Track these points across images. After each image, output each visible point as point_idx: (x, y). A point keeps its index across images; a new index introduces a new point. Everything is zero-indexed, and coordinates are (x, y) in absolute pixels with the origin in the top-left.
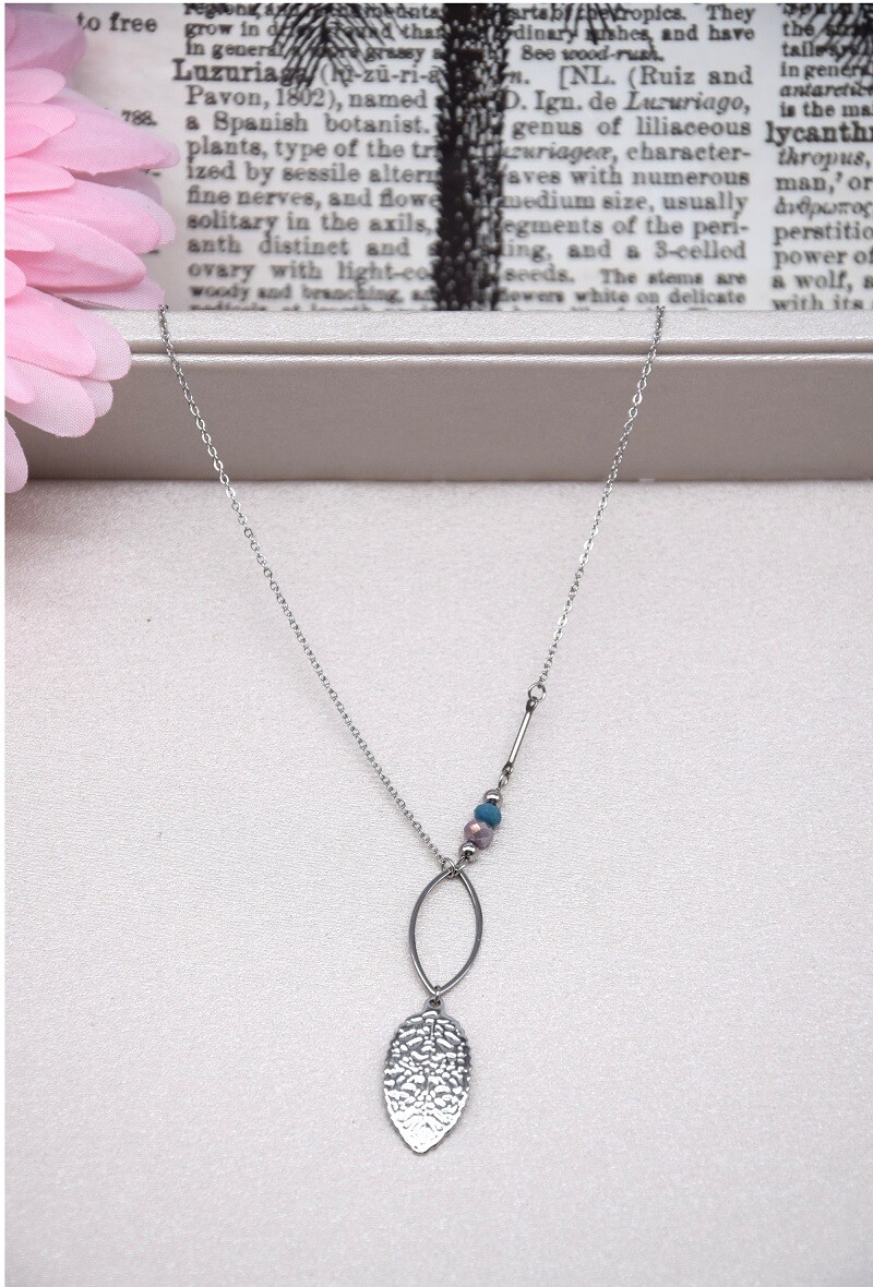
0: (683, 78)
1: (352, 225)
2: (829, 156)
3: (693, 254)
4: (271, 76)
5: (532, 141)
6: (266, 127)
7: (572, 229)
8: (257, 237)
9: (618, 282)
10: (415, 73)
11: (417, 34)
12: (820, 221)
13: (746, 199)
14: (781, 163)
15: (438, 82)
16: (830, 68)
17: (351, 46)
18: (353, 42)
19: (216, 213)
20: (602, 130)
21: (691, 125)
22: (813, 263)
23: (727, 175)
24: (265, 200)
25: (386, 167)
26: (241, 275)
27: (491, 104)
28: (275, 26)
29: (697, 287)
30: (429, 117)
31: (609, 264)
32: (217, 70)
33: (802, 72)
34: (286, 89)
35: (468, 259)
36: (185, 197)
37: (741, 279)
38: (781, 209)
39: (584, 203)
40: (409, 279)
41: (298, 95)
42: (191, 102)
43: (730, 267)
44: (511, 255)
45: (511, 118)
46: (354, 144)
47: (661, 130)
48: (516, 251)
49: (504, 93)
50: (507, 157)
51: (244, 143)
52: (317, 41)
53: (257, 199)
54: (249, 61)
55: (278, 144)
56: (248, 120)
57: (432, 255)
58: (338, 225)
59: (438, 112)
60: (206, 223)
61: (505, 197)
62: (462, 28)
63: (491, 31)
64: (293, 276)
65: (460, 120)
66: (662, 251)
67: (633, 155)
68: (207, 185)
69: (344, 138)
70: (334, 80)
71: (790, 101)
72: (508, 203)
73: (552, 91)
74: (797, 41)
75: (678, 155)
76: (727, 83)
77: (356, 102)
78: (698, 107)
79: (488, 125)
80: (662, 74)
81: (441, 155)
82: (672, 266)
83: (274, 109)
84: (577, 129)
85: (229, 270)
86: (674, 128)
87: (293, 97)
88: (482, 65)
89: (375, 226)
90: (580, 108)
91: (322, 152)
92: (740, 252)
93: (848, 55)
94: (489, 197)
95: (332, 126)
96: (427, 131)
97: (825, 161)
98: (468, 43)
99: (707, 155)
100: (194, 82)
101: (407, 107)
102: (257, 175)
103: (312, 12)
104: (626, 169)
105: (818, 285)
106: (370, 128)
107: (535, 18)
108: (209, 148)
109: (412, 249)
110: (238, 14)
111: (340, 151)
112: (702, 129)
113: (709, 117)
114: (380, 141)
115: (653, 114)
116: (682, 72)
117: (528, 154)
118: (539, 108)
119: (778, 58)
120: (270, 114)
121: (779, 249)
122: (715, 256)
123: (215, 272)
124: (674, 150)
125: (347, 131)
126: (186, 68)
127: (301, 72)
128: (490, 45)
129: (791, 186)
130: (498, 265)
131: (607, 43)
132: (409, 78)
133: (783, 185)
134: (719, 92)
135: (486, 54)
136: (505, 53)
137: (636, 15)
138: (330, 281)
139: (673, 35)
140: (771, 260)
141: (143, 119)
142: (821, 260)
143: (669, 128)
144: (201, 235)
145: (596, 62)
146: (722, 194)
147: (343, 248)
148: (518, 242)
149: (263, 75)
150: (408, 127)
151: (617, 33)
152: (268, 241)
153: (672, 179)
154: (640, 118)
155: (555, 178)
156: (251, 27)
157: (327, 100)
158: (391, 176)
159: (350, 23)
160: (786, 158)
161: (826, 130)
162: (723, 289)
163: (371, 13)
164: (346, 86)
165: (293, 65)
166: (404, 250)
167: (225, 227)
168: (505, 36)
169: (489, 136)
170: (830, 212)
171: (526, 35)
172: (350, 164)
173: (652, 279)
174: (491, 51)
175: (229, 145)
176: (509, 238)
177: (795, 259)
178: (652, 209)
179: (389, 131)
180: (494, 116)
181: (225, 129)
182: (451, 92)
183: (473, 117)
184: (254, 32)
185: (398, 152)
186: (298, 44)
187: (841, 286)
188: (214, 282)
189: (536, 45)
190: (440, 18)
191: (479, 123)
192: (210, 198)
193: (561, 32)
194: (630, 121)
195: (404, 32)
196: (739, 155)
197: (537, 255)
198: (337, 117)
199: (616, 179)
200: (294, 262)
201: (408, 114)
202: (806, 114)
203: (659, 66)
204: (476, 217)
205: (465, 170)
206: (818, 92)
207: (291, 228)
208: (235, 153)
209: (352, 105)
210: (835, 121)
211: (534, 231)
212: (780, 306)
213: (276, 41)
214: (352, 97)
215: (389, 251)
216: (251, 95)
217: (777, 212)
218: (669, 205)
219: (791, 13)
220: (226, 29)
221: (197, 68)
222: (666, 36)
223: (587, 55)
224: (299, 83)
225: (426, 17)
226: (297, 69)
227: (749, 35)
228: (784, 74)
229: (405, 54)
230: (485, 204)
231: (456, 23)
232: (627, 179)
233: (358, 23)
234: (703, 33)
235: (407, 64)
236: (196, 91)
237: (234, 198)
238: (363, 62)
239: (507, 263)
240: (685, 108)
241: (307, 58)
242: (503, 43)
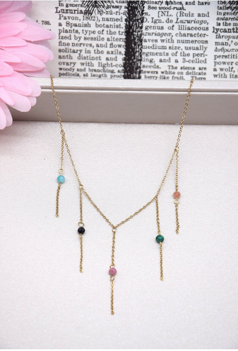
0: (191, 15)
1: (102, 52)
2: (229, 36)
3: (192, 62)
4: (81, 12)
5: (150, 31)
6: (80, 26)
7: (161, 54)
8: (77, 55)
9: (172, 69)
11: (120, 2)
12: (226, 54)
13: (207, 47)
14: (216, 38)
15: (126, 15)
16: (230, 13)
17: (103, 5)
19: (66, 48)
20: (169, 28)
21: (193, 27)
22: (224, 65)
23: (202, 41)
24: (79, 45)
25: (111, 37)
26: (72, 65)
27: (140, 21)
29: (194, 71)
30: (123, 24)
31: (170, 64)
32: (67, 10)
33: (223, 14)
34: (85, 16)
35: (133, 62)
36: (58, 44)
37: (205, 68)
38: (216, 50)
39: (164, 48)
40: (117, 67)
41: (88, 18)
42: (60, 19)
43: (202, 65)
44: (144, 61)
45: (145, 25)
46: (103, 31)
47: (185, 29)
48: (145, 60)
49: (143, 18)
50: (143, 35)
51: (74, 30)
52: (94, 3)
53: (77, 45)
54: (75, 8)
55: (83, 30)
56: (75, 24)
57: (123, 61)
58: (98, 52)
59: (126, 23)
60: (63, 51)
64: (86, 65)
65: (131, 25)
66: (184, 61)
67: (177, 35)
68: (64, 41)
69: (101, 29)
70: (98, 14)
71: (219, 22)
72: (144, 47)
73: (156, 18)
74: (221, 6)
75: (189, 35)
76: (202, 16)
77: (104, 20)
78: (195, 23)
79: (139, 26)
80: (185, 14)
81: (126, 34)
82: (187, 65)
83: (82, 21)
84: (162, 28)
85: (69, 64)
86: (188, 28)
88: (137, 10)
89: (108, 53)
91: (94, 33)
92: (205, 61)
93: (235, 10)
94: (139, 46)
95: (97, 26)
97: (228, 38)
98: (134, 5)
99: (197, 35)
100: (61, 13)
101: (117, 21)
102: (77, 38)
104: (175, 39)
105: (226, 71)
106: (107, 26)
108: (65, 31)
109: (118, 59)
111: (99, 33)
112: (196, 28)
113: (197, 25)
114: (110, 30)
115: (183, 24)
116: (191, 13)
117: (149, 34)
118: (152, 22)
119: (216, 10)
120: (81, 22)
121: (215, 61)
122: (198, 62)
123: (65, 64)
124: (188, 34)
125: (101, 27)
126: (59, 10)
127: (89, 11)
128: (140, 5)
129: (219, 44)
130: (141, 64)
131: (171, 5)
132: (118, 13)
133: (217, 44)
134: (201, 19)
135: (138, 7)
136: (144, 7)
138: (96, 67)
139: (188, 3)
140: (214, 63)
141: (47, 23)
142: (226, 64)
144: (62, 54)
145: (168, 10)
146: (200, 46)
147: (100, 58)
148: (146, 58)
149: (79, 12)
150: (117, 26)
151: (173, 3)
152: (80, 56)
153: (187, 42)
154: (179, 26)
155: (156, 41)
157: (96, 19)
158: (113, 40)
160: (218, 37)
161: (229, 29)
162: (201, 71)
164: (101, 15)
165: (87, 10)
166: (116, 59)
167: (68, 52)
168: (144, 3)
169: (139, 29)
170: (229, 51)
171: (149, 3)
172: (102, 36)
173: (181, 68)
174: (140, 7)
175: (70, 30)
176: (144, 56)
177: (220, 63)
178: (182, 49)
179: (112, 27)
180: (140, 24)
181: (69, 26)
182: (129, 17)
183: (135, 24)
184: (77, 1)
185: (115, 33)
186: (89, 4)
187: (232, 71)
188: (65, 67)
189: (152, 5)
191: (136, 26)
192: (64, 44)
193: (159, 2)
194: (176, 26)
196: (205, 36)
197: (151, 61)
198: (98, 23)
199: (173, 41)
200: (86, 62)
201: (117, 23)
202: (223, 25)
203: (185, 12)
204: (135, 51)
205: (132, 38)
206: (227, 19)
207: (86, 53)
208: (71, 32)
210: (231, 27)
211: (150, 55)
212: (215, 76)
213: (83, 3)
214: (103, 18)
215: (112, 59)
216: (76, 17)
217: (215, 51)
218: (186, 48)
221: (62, 10)
223: (165, 8)
224: (89, 14)
227: (209, 4)
228: (218, 14)
229: (117, 7)
230: (137, 47)
232: (175, 41)
234: (196, 3)
235: (117, 10)
236: (61, 16)
237: (71, 45)
238: (106, 9)
239: (143, 63)
240: (191, 23)
241: (91, 8)
242: (143, 5)
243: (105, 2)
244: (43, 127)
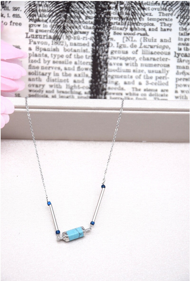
0: (154, 40)
1: (70, 75)
3: (155, 84)
4: (50, 38)
5: (115, 55)
6: (49, 50)
7: (125, 77)
8: (45, 78)
9: (136, 90)
10: (86, 38)
11: (87, 28)
12: (187, 77)
13: (169, 71)
14: (178, 62)
15: (92, 40)
17: (70, 30)
19: (35, 71)
20: (133, 53)
21: (156, 52)
22: (185, 87)
23: (164, 65)
24: (48, 68)
25: (79, 61)
26: (41, 87)
27: (106, 46)
28: (51, 25)
29: (156, 92)
30: (90, 49)
31: (134, 86)
32: (37, 36)
33: (184, 40)
34: (54, 41)
35: (99, 84)
36: (28, 67)
37: (167, 91)
38: (178, 73)
39: (128, 71)
40: (84, 89)
41: (57, 42)
42: (30, 43)
43: (164, 87)
45: (110, 49)
46: (71, 55)
47: (148, 53)
48: (111, 83)
49: (109, 43)
50: (109, 59)
51: (43, 54)
52: (62, 29)
53: (46, 68)
54: (45, 34)
55: (52, 55)
56: (44, 48)
57: (90, 83)
58: (66, 75)
59: (92, 47)
60: (33, 74)
61: (108, 69)
62: (98, 27)
63: (106, 28)
64: (55, 87)
65: (97, 49)
66: (147, 83)
67: (141, 59)
68: (33, 64)
69: (68, 53)
70: (66, 39)
71: (180, 47)
72: (109, 70)
73: (121, 43)
74: (183, 32)
76: (165, 42)
77: (71, 44)
78: (157, 47)
79: (105, 51)
80: (149, 39)
81: (93, 58)
82: (150, 87)
84: (127, 52)
85: (38, 86)
86: (151, 53)
87: (56, 43)
88: (103, 36)
89: (75, 75)
90: (128, 47)
91: (63, 57)
92: (167, 84)
94: (104, 69)
95: (65, 50)
96: (89, 52)
97: (189, 62)
98: (100, 30)
99: (159, 59)
100: (31, 38)
101: (84, 46)
102: (46, 62)
103: (61, 22)
104: (139, 62)
105: (186, 92)
106: (75, 51)
107: (117, 24)
108: (34, 55)
109: (85, 81)
110: (42, 22)
111: (67, 57)
112: (158, 53)
113: (160, 50)
114: (77, 54)
115: (146, 49)
116: (154, 39)
117: (115, 58)
118: (117, 47)
119: (178, 36)
120: (50, 47)
121: (177, 83)
122: (161, 85)
123: (35, 86)
124: (151, 58)
125: (69, 51)
126: (29, 35)
128: (105, 31)
129: (180, 68)
130: (106, 86)
131: (135, 31)
132: (85, 39)
133: (178, 68)
134: (163, 44)
135: (104, 33)
136: (109, 33)
137: (142, 24)
138: (64, 89)
139: (151, 30)
140: (175, 86)
141: (18, 47)
142: (187, 86)
143: (150, 53)
144: (32, 77)
145: (132, 36)
146: (163, 70)
147: (67, 81)
148: (111, 80)
149: (48, 37)
150: (84, 51)
151: (137, 29)
152: (49, 78)
153: (150, 65)
154: (143, 50)
155: (121, 64)
156: (46, 25)
157: (64, 44)
158: (80, 63)
159: (70, 24)
160: (179, 61)
162: (163, 93)
163: (76, 22)
164: (69, 40)
165: (56, 35)
166: (83, 81)
167: (38, 75)
168: (109, 29)
169: (105, 54)
171: (115, 29)
172: (70, 60)
173: (145, 90)
175: (39, 54)
176: (109, 79)
177: (181, 86)
178: (145, 73)
179: (80, 52)
180: (106, 49)
181: (38, 50)
182: (96, 42)
183: (101, 49)
184: (46, 26)
185: (82, 57)
186: (57, 29)
188: (35, 88)
189: (117, 31)
190: (93, 24)
192: (34, 68)
193: (124, 28)
194: (140, 51)
195: (84, 27)
196: (167, 60)
197: (116, 83)
198: (67, 48)
199: (136, 65)
200: (55, 84)
201: (84, 48)
202: (184, 50)
203: (148, 37)
204: (101, 74)
205: (98, 62)
206: (187, 45)
207: (54, 75)
208: (40, 56)
209: (70, 45)
211: (116, 77)
212: (177, 97)
213: (52, 29)
214: (71, 43)
215: (79, 82)
216: (45, 42)
217: (177, 74)
218: (149, 72)
219: (181, 25)
220: (39, 26)
221: (32, 35)
222: (150, 30)
223: (130, 34)
224: (57, 39)
225: (90, 24)
226: (57, 36)
227: (171, 30)
228: (179, 40)
229: (84, 33)
230: (103, 70)
231: (97, 25)
232: (139, 65)
233: (72, 25)
234: (159, 29)
235: (84, 35)
236: (31, 41)
237: (40, 68)
238: (74, 34)
239: (109, 85)
240: (154, 48)
241: (59, 33)
242: (109, 30)
243: (73, 28)
244: (16, 145)
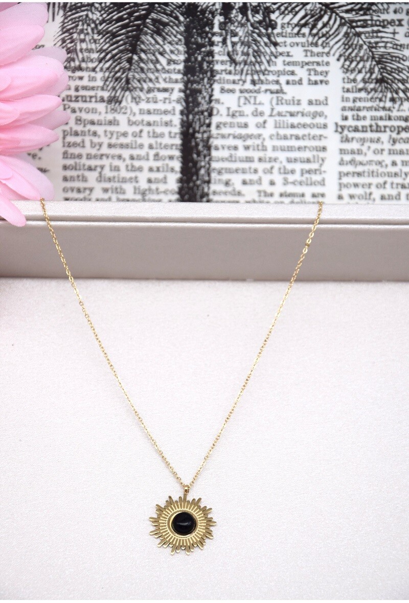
0: (296, 102)
1: (140, 169)
2: (364, 139)
3: (301, 183)
4: (102, 100)
5: (225, 131)
6: (100, 123)
7: (244, 171)
8: (95, 174)
9: (265, 196)
10: (170, 99)
11: (171, 81)
12: (360, 169)
13: (325, 158)
14: (342, 141)
15: (181, 103)
16: (365, 98)
17: (140, 86)
18: (141, 84)
19: (76, 163)
20: (258, 126)
21: (300, 124)
22: (357, 188)
23: (316, 147)
24: (99, 157)
25: (156, 142)
26: (88, 192)
27: (206, 114)
28: (104, 77)
29: (302, 199)
30: (177, 119)
31: (261, 188)
32: (77, 97)
33: (351, 100)
34: (109, 106)
35: (195, 185)
36: (61, 156)
37: (323, 195)
38: (342, 163)
39: (249, 160)
40: (167, 194)
41: (115, 109)
42: (64, 111)
43: (318, 189)
44: (215, 183)
45: (215, 120)
46: (141, 131)
47: (285, 126)
48: (217, 182)
49: (212, 109)
50: (214, 138)
51: (89, 131)
52: (124, 83)
53: (95, 157)
54: (92, 93)
55: (105, 132)
56: (91, 120)
57: (178, 183)
58: (133, 169)
59: (180, 117)
60: (71, 168)
61: (212, 156)
62: (192, 78)
63: (206, 80)
64: (112, 192)
65: (191, 121)
66: (286, 182)
67: (273, 137)
68: (72, 150)
69: (136, 129)
70: (132, 102)
71: (346, 113)
72: (213, 159)
73: (234, 107)
74: (349, 86)
75: (293, 138)
76: (316, 104)
77: (142, 112)
78: (303, 115)
79: (204, 123)
80: (286, 100)
81: (182, 137)
82: (290, 189)
83: (103, 115)
85: (82, 190)
86: (292, 125)
87: (113, 109)
88: (201, 95)
89: (151, 170)
90: (247, 115)
91: (126, 135)
92: (322, 183)
93: (373, 92)
94: (205, 157)
95: (131, 123)
96: (175, 126)
97: (362, 141)
98: (195, 85)
99: (307, 138)
100: (66, 102)
101: (166, 114)
102: (95, 146)
103: (121, 70)
104: (269, 144)
105: (359, 198)
106: (149, 124)
107: (227, 74)
108: (73, 133)
109: (169, 180)
110: (87, 71)
111: (135, 135)
112: (304, 126)
114: (154, 130)
115: (282, 118)
116: (296, 99)
117: (223, 136)
118: (228, 115)
119: (340, 93)
120: (102, 118)
121: (341, 181)
122: (311, 184)
123: (75, 191)
124: (291, 136)
125: (138, 125)
126: (62, 96)
127: (116, 98)
128: (205, 86)
129: (346, 152)
130: (209, 188)
131: (261, 85)
132: (167, 101)
133: (343, 152)
134: (313, 109)
135: (203, 90)
136: (212, 90)
137: (274, 73)
138: (130, 194)
139: (291, 82)
140: (337, 187)
142: (360, 187)
143: (289, 125)
144: (69, 173)
145: (255, 94)
146: (314, 156)
147: (136, 180)
148: (218, 177)
149: (98, 99)
150: (166, 124)
151: (265, 81)
152: (100, 176)
153: (290, 149)
154: (276, 121)
155: (236, 148)
156: (93, 77)
157: (129, 111)
158: (158, 146)
159: (139, 75)
160: (344, 139)
161: (363, 127)
162: (315, 200)
163: (149, 71)
164: (137, 104)
165: (113, 94)
166: (165, 181)
167: (80, 169)
168: (212, 82)
169: (205, 128)
170: (365, 165)
171: (222, 82)
172: (139, 141)
173: (281, 195)
174: (206, 89)
175: (82, 132)
176: (214, 175)
177: (349, 186)
178: (281, 162)
179: (158, 125)
180: (207, 119)
181: (81, 124)
182: (187, 107)
183: (197, 119)
184: (94, 79)
185: (162, 135)
186: (115, 85)
187: (370, 199)
188: (75, 195)
189: (227, 86)
190: (182, 73)
191: (200, 122)
192: (73, 156)
193: (239, 80)
194: (271, 122)
195: (165, 80)
196: (322, 138)
197: (227, 183)
198: (133, 119)
199: (264, 149)
200: (112, 186)
201: (166, 118)
202: (354, 119)
203: (285, 97)
204: (198, 165)
205: (193, 144)
206: (359, 109)
207: (111, 170)
208: (85, 135)
209: (140, 113)
210: (367, 123)
211: (226, 172)
213: (105, 84)
214: (141, 110)
215: (157, 181)
216: (93, 109)
217: (340, 164)
218: (289, 160)
219: (346, 73)
220: (81, 78)
221: (67, 96)
222: (288, 83)
223: (251, 91)
224: (116, 103)
225: (175, 73)
226: (115, 97)
227: (327, 83)
228: (343, 101)
229: (165, 90)
230: (203, 159)
231: (189, 76)
232: (270, 148)
233: (143, 76)
234: (305, 81)
235: (166, 95)
236: (67, 107)
237: (85, 157)
238: (146, 93)
239: (213, 187)
240: (297, 116)
241: (119, 91)
242: (211, 85)
243: (145, 81)
